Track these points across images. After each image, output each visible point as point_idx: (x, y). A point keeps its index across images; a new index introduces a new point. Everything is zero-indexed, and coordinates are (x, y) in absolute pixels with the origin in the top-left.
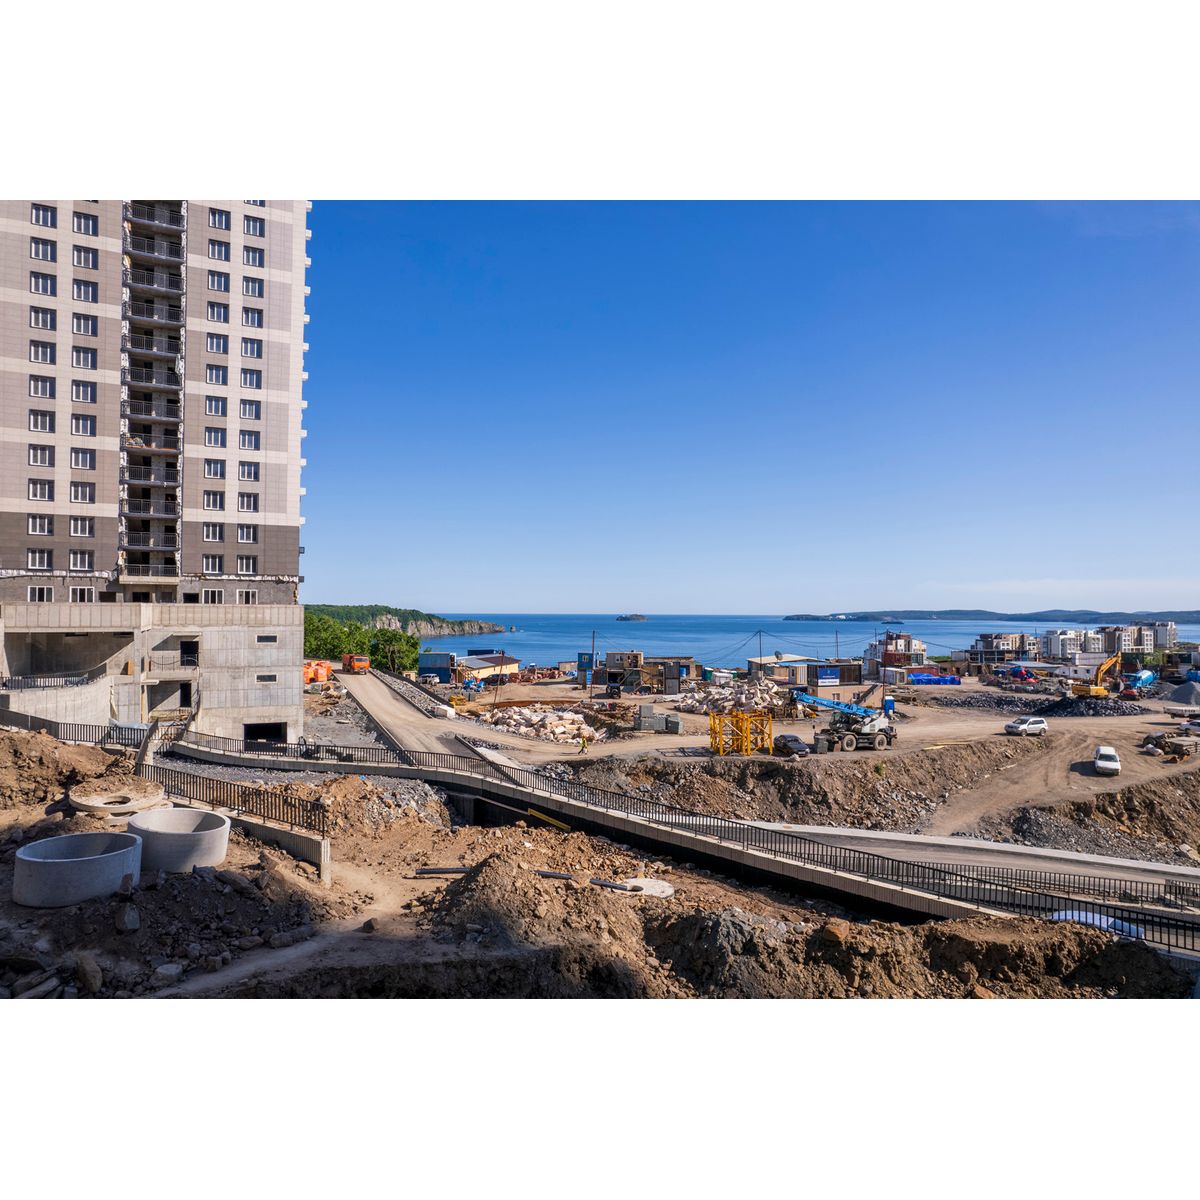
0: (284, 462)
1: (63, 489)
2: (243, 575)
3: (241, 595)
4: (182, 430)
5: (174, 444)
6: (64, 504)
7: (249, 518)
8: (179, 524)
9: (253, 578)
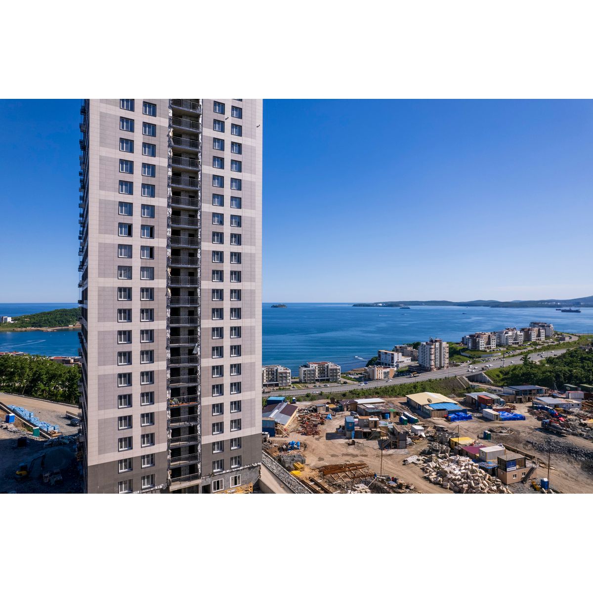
0: (253, 397)
1: (137, 441)
2: (234, 468)
3: (232, 479)
4: (199, 390)
5: (195, 399)
6: (139, 450)
7: (237, 434)
8: (199, 446)
9: (239, 469)
